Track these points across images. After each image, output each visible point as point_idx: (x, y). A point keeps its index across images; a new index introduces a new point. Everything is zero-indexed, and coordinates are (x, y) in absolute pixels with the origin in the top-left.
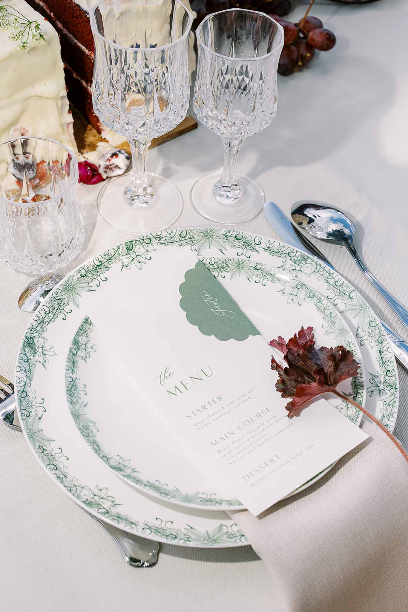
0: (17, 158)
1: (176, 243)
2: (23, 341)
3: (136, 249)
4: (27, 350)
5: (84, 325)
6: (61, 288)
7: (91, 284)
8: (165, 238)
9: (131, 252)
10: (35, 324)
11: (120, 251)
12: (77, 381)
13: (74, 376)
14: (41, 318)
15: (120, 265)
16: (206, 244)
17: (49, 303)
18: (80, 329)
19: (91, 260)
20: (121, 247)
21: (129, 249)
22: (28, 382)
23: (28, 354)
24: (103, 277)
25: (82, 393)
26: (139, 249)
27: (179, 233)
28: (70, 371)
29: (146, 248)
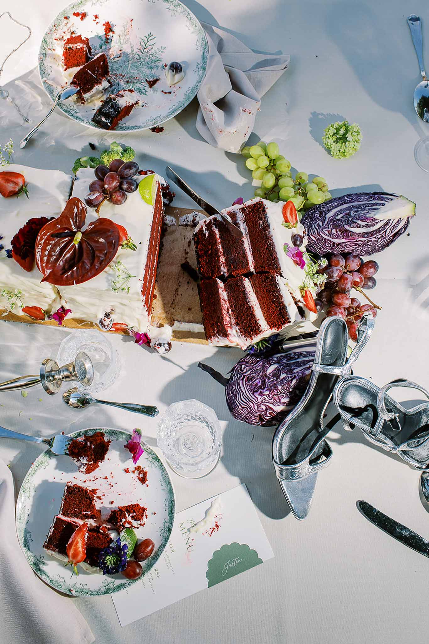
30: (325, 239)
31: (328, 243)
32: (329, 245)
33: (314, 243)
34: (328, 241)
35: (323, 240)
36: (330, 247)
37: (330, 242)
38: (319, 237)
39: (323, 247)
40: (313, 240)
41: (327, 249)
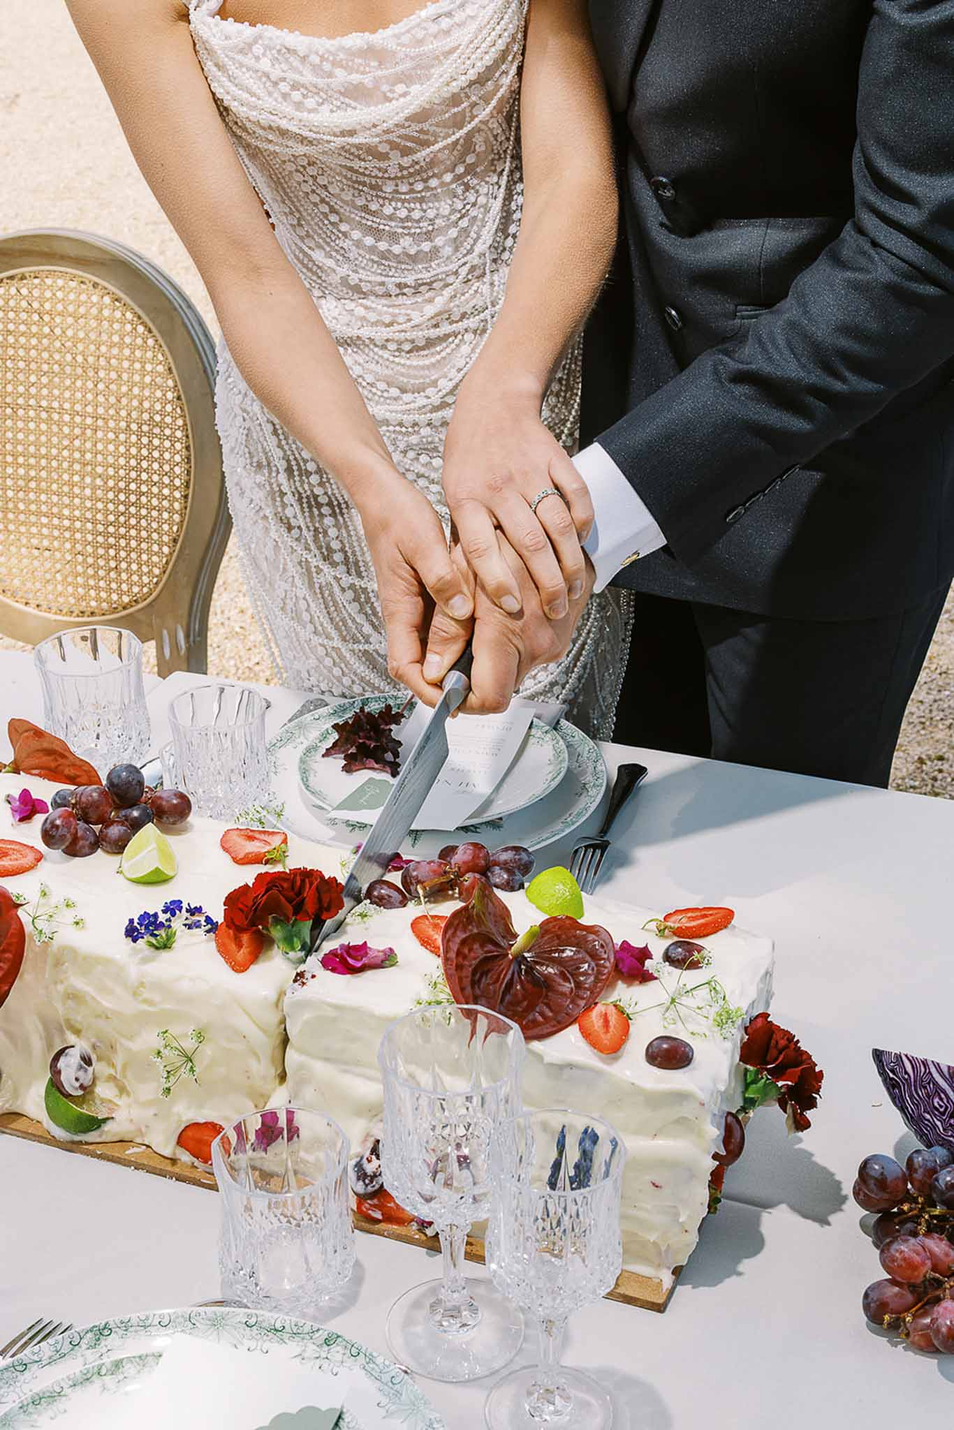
0: (369, 1161)
1: (378, 1384)
2: (97, 1324)
3: (334, 1348)
4: (89, 1335)
5: (150, 1359)
6: (209, 1315)
7: (245, 1341)
8: (374, 1366)
9: (326, 1348)
10: (134, 1322)
11: (317, 1335)
12: (64, 1398)
13: (67, 1391)
14: (148, 1323)
15: (298, 1350)
17: (177, 1317)
18: (140, 1357)
19: (276, 1316)
20: (321, 1332)
21: (327, 1342)
22: (44, 1363)
23: (85, 1341)
24: (266, 1346)
25: (50, 1413)
26: (337, 1351)
27: (393, 1374)
28: (71, 1383)
29: (345, 1358)
30: (936, 1084)
31: (941, 1099)
32: (941, 1107)
33: (906, 1080)
34: (943, 1096)
35: (929, 1083)
36: (943, 1114)
37: (945, 1101)
38: (923, 1069)
39: (925, 1106)
40: (906, 1073)
41: (935, 1115)
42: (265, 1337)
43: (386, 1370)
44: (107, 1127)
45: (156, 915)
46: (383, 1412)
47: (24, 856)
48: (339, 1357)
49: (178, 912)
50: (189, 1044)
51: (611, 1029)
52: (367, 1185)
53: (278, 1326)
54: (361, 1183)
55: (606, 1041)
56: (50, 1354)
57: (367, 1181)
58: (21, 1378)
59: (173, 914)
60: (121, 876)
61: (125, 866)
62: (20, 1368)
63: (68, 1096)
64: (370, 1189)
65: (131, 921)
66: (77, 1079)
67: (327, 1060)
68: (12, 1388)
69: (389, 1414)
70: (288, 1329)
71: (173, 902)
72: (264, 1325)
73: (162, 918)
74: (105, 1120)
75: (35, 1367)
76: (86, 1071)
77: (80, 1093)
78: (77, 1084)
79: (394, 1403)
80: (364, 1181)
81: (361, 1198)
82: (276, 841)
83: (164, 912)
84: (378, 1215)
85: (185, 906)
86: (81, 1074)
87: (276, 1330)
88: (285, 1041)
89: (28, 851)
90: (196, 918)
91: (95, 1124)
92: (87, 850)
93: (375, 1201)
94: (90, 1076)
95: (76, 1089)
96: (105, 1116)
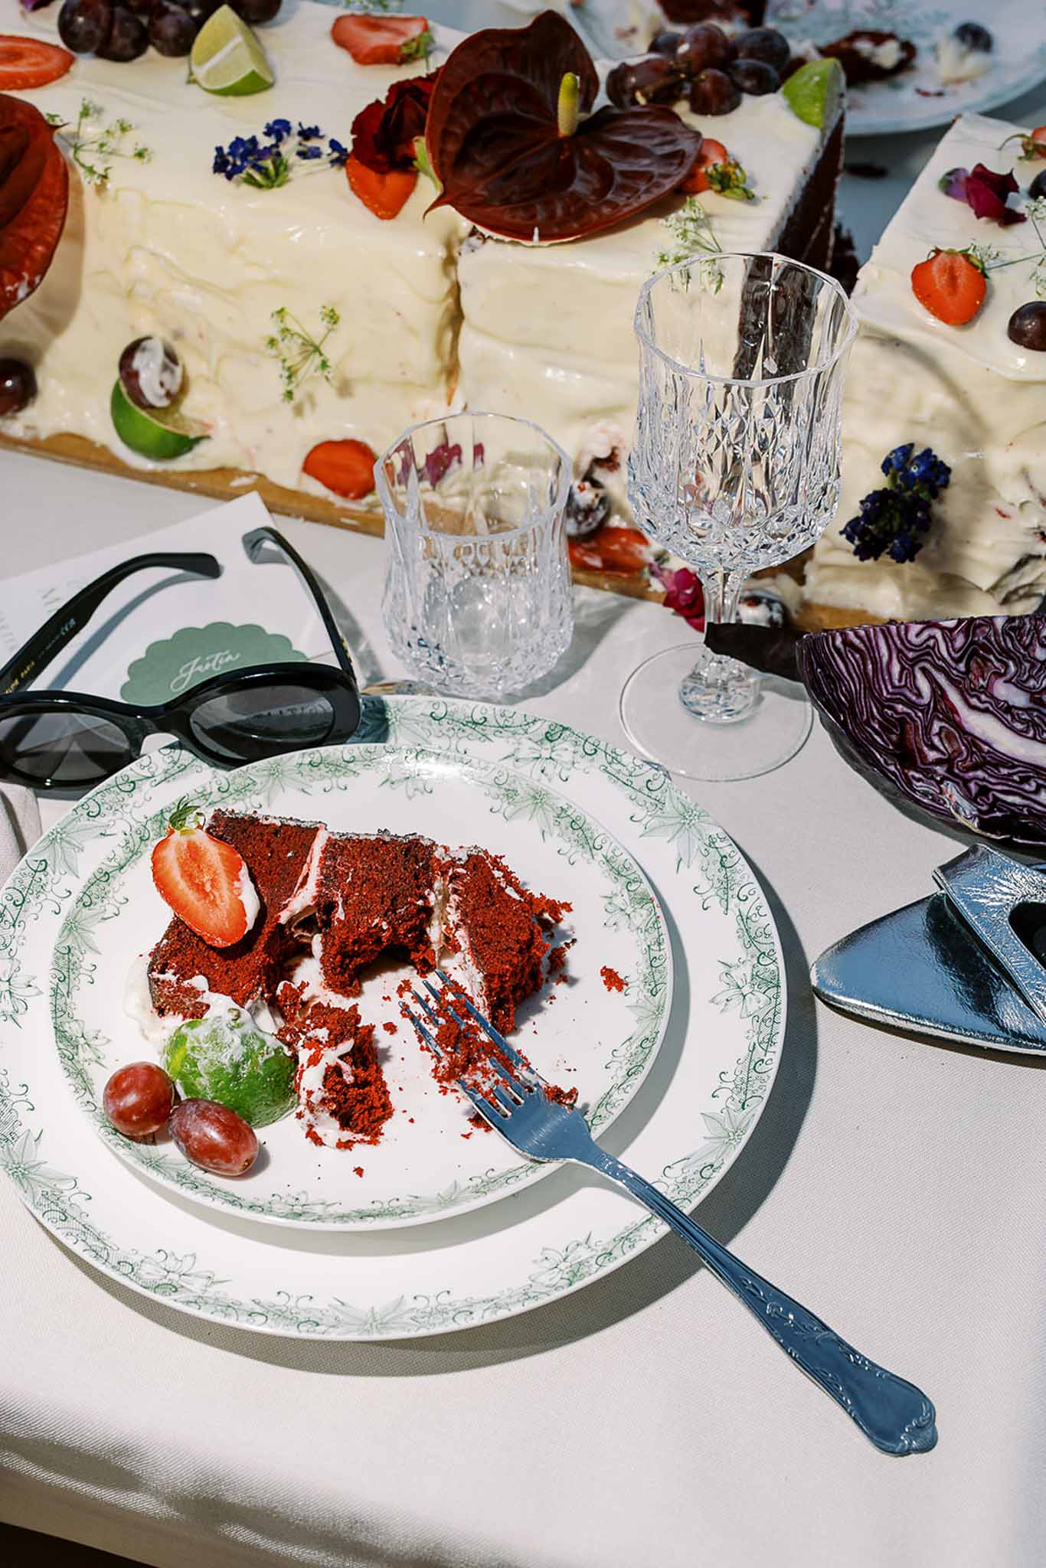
0: (582, 491)
1: (628, 790)
3: (560, 745)
8: (619, 767)
9: (548, 745)
11: (533, 728)
15: (509, 749)
16: (670, 832)
19: (473, 704)
20: (538, 724)
21: (548, 737)
22: (158, 779)
24: (464, 744)
26: (564, 749)
27: (648, 776)
29: (577, 757)
42: (461, 734)
43: (638, 771)
44: (201, 449)
45: (253, 141)
46: (639, 829)
47: (48, 59)
48: (567, 757)
49: (285, 134)
50: (315, 328)
51: (961, 289)
52: (579, 523)
53: (477, 717)
54: (572, 521)
55: (952, 308)
56: (165, 766)
57: (580, 518)
58: (130, 801)
59: (280, 139)
60: (196, 86)
61: (200, 72)
62: (127, 788)
63: (150, 407)
64: (584, 528)
65: (219, 150)
66: (162, 384)
67: (520, 345)
68: (119, 814)
69: (648, 831)
70: (491, 721)
71: (277, 122)
72: (456, 717)
73: (265, 142)
74: (198, 440)
75: (146, 786)
76: (172, 372)
77: (164, 403)
78: (162, 392)
79: (653, 816)
80: (576, 519)
81: (574, 542)
82: (415, 30)
83: (268, 134)
84: (596, 562)
85: (295, 129)
86: (166, 377)
87: (476, 724)
88: (456, 318)
89: (51, 52)
90: (313, 143)
91: (184, 444)
92: (130, 51)
93: (593, 544)
94: (179, 380)
95: (161, 398)
96: (198, 434)
